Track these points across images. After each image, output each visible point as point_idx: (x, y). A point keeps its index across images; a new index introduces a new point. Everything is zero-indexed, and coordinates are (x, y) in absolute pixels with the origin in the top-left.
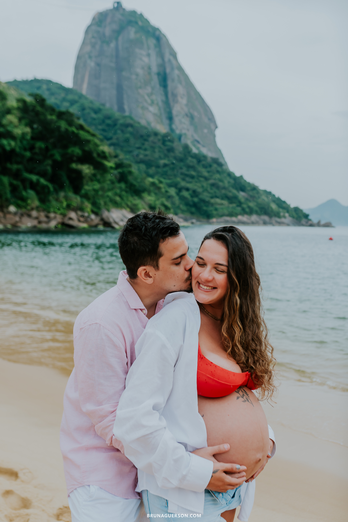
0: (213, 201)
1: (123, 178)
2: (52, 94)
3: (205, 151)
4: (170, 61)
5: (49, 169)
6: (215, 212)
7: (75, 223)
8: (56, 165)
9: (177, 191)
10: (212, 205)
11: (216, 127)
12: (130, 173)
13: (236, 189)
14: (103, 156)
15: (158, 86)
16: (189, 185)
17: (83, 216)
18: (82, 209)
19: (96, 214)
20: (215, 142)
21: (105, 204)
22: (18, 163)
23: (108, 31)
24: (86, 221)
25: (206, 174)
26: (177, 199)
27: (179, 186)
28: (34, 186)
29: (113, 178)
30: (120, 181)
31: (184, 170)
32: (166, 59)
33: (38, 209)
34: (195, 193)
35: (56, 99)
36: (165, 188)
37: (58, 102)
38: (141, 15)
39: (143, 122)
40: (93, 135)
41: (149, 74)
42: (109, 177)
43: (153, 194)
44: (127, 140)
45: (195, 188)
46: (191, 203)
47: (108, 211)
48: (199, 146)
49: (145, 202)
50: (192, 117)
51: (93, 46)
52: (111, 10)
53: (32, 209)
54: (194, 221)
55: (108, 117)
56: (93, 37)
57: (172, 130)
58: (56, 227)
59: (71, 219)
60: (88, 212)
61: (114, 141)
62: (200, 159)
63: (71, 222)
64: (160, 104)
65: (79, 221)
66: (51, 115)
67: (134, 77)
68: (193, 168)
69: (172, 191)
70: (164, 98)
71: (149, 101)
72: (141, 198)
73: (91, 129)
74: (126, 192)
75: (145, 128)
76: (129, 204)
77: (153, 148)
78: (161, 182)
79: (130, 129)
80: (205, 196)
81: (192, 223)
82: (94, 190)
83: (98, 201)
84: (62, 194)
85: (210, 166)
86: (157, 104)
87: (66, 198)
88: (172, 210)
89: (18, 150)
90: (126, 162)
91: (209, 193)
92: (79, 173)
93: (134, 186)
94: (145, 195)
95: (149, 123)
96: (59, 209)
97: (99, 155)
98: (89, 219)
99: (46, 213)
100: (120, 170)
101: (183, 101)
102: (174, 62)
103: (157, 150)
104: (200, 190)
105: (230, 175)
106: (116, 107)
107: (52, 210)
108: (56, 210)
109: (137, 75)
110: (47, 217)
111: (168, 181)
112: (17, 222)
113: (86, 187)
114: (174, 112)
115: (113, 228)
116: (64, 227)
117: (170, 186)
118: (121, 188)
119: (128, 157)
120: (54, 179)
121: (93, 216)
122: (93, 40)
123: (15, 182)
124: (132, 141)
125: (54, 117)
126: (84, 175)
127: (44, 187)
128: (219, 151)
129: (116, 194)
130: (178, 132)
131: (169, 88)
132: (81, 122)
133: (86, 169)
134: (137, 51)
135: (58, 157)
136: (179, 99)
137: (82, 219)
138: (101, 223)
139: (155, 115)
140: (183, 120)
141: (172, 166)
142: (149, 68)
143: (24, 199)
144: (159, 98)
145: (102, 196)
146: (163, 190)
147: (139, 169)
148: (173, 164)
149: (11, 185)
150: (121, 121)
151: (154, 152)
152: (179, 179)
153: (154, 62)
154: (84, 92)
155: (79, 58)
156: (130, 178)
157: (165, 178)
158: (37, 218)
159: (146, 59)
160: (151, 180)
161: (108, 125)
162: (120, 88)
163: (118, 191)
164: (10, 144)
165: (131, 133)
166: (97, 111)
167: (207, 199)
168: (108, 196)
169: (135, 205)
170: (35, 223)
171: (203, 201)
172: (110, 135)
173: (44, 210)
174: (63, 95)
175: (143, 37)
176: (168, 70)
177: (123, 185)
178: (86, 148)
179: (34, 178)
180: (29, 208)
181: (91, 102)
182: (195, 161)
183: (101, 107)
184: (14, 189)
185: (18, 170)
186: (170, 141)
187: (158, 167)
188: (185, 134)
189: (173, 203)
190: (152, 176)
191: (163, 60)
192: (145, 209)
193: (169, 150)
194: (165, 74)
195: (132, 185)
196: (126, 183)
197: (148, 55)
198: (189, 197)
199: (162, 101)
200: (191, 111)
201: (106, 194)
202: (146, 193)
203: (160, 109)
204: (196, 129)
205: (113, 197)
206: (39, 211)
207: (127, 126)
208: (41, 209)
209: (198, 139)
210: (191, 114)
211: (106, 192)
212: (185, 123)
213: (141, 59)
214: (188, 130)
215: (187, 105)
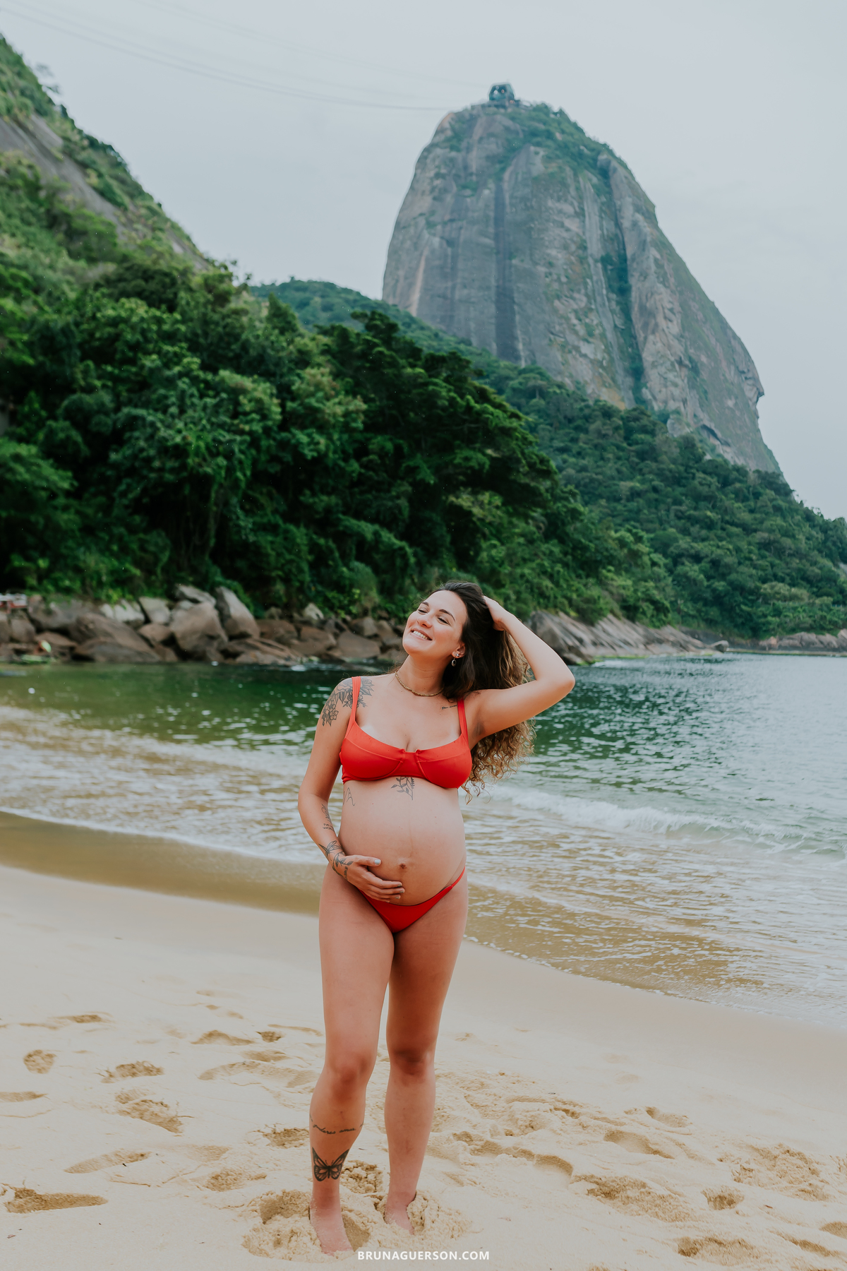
0: (766, 588)
3: (730, 456)
4: (634, 225)
5: (403, 502)
6: (773, 620)
8: (424, 496)
10: (767, 598)
13: (829, 556)
15: (604, 292)
16: (700, 547)
20: (757, 431)
22: (325, 490)
23: (475, 159)
25: (746, 517)
27: (674, 550)
28: (365, 551)
30: (547, 537)
31: (686, 507)
32: (626, 224)
33: (377, 612)
34: (716, 568)
36: (649, 554)
38: (561, 115)
39: (568, 383)
41: (582, 260)
43: (625, 571)
45: (719, 552)
46: (708, 594)
48: (712, 441)
49: (612, 593)
50: (695, 369)
51: (438, 196)
52: (485, 107)
53: (365, 613)
54: (724, 643)
56: (438, 175)
57: (644, 403)
62: (726, 476)
64: (610, 335)
66: (412, 365)
67: (542, 269)
68: (710, 499)
70: (619, 322)
71: (582, 331)
72: (601, 583)
74: (566, 565)
75: (577, 397)
76: (574, 596)
77: (600, 449)
78: (639, 539)
79: (537, 401)
80: (746, 576)
81: (721, 649)
85: (757, 495)
86: (603, 336)
89: (331, 455)
91: (755, 567)
92: (467, 515)
93: (585, 548)
94: (608, 573)
99: (393, 622)
101: (675, 328)
102: (647, 229)
103: (610, 454)
104: (730, 560)
105: (809, 517)
106: (494, 346)
109: (550, 265)
111: (652, 537)
112: (330, 648)
114: (648, 357)
117: (656, 548)
118: (551, 555)
120: (415, 532)
122: (439, 183)
123: (322, 541)
124: (545, 431)
127: (393, 553)
128: (768, 455)
129: (543, 571)
130: (657, 406)
131: (634, 295)
134: (550, 203)
135: (428, 476)
136: (661, 322)
139: (597, 363)
140: (671, 376)
141: (653, 496)
142: (583, 247)
143: (342, 587)
144: (606, 320)
146: (646, 559)
148: (655, 489)
149: (313, 548)
150: (515, 382)
151: (605, 459)
152: (672, 531)
153: (594, 231)
154: (414, 312)
155: (400, 226)
156: (570, 529)
158: (375, 637)
159: (573, 225)
162: (504, 299)
163: (546, 563)
164: (313, 442)
165: (538, 411)
167: (751, 584)
168: (522, 576)
169: (590, 601)
170: (373, 649)
171: (742, 589)
173: (391, 615)
175: (568, 169)
176: (629, 253)
177: (556, 548)
179: (368, 529)
180: (354, 609)
182: (714, 480)
183: (465, 348)
184: (320, 560)
185: (328, 510)
186: (644, 430)
187: (615, 498)
188: (677, 412)
191: (618, 225)
192: (612, 612)
193: (642, 456)
194: (623, 259)
195: (578, 547)
196: (562, 541)
197: (580, 214)
198: (702, 576)
199: (616, 326)
200: (691, 351)
201: (519, 571)
202: (611, 568)
203: (608, 350)
204: (704, 400)
205: (536, 581)
206: (380, 618)
207: (532, 393)
208: (384, 614)
209: (712, 426)
210: (691, 360)
211: (518, 565)
212: (676, 385)
213: (562, 225)
214: (685, 402)
215: (680, 337)
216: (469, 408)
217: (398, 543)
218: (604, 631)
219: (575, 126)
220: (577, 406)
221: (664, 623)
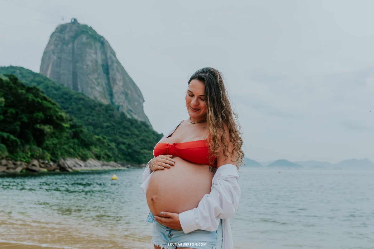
0: (142, 151)
1: (76, 135)
2: (24, 77)
3: (136, 117)
4: (110, 57)
5: (18, 128)
6: (144, 159)
7: (37, 168)
8: (24, 126)
9: (116, 145)
10: (142, 154)
11: (144, 101)
12: (81, 131)
14: (61, 119)
15: (102, 73)
16: (125, 141)
17: (43, 163)
18: (43, 158)
19: (54, 162)
20: (143, 111)
21: (62, 154)
23: (67, 37)
24: (46, 167)
25: (137, 133)
26: (116, 151)
27: (118, 141)
28: (5, 141)
29: (68, 135)
30: (73, 137)
31: (122, 130)
32: (108, 56)
33: (7, 158)
34: (129, 146)
35: (26, 80)
36: (107, 142)
37: (27, 82)
38: (91, 28)
39: (92, 97)
40: (54, 104)
41: (96, 65)
42: (65, 134)
43: (98, 147)
44: (79, 109)
45: (130, 142)
46: (127, 153)
47: (64, 159)
48: (132, 113)
49: (92, 153)
50: (127, 94)
51: (56, 46)
52: (69, 24)
53: (3, 158)
54: (129, 166)
55: (66, 94)
56: (56, 40)
57: (113, 103)
58: (21, 171)
59: (34, 165)
60: (48, 160)
61: (70, 110)
62: (133, 122)
63: (34, 168)
64: (104, 85)
65: (41, 167)
66: (22, 89)
67: (85, 67)
68: (128, 128)
69: (113, 145)
70: (107, 81)
71: (96, 83)
72: (90, 150)
73: (53, 101)
74: (78, 145)
75: (93, 101)
76: (80, 154)
77: (99, 115)
78: (104, 138)
79: (82, 102)
80: (137, 148)
81: (128, 167)
82: (53, 144)
83: (56, 152)
84: (28, 147)
85: (140, 127)
86: (102, 85)
87: (31, 150)
88: (113, 158)
90: (78, 124)
91: (139, 145)
92: (42, 131)
93: (85, 141)
94: (93, 148)
95: (96, 98)
96: (24, 158)
97: (57, 118)
98: (48, 166)
99: (13, 161)
100: (73, 130)
101: (121, 84)
102: (114, 58)
103: (101, 116)
104: (133, 144)
105: (154, 133)
106: (71, 87)
107: (19, 159)
108: (22, 159)
109: (88, 66)
110: (15, 164)
111: (110, 138)
113: (47, 142)
114: (114, 91)
115: (67, 171)
116: (28, 171)
117: (111, 141)
118: (74, 143)
119: (80, 121)
120: (22, 136)
121: (52, 163)
122: (56, 42)
124: (83, 110)
125: (24, 91)
126: (45, 132)
127: (13, 141)
128: (146, 117)
129: (70, 147)
130: (117, 104)
131: (111, 75)
132: (45, 95)
133: (47, 129)
134: (88, 50)
135: (25, 120)
136: (118, 82)
137: (43, 165)
138: (58, 168)
139: (100, 92)
140: (120, 96)
141: (112, 127)
142: (97, 61)
144: (103, 81)
145: (60, 149)
146: (106, 144)
147: (88, 130)
148: (113, 126)
150: (75, 96)
151: (100, 117)
152: (117, 136)
153: (100, 58)
154: (48, 76)
155: (45, 53)
156: (81, 135)
157: (107, 136)
158: (6, 165)
159: (94, 56)
160: (97, 137)
161: (66, 99)
162: (75, 75)
163: (72, 145)
165: (82, 105)
166: (57, 89)
167: (138, 150)
168: (64, 148)
169: (85, 155)
170: (4, 169)
171: (136, 151)
172: (67, 105)
173: (12, 159)
174: (32, 78)
175: (93, 42)
176: (109, 63)
177: (76, 141)
178: (48, 114)
179: (5, 135)
181: (53, 83)
182: (129, 124)
183: (61, 87)
186: (111, 110)
187: (102, 128)
188: (122, 106)
189: (114, 154)
190: (98, 135)
191: (106, 56)
192: (92, 158)
193: (110, 116)
194: (107, 66)
195: (83, 140)
196: (78, 139)
197: (96, 53)
198: (125, 149)
199: (105, 83)
200: (126, 90)
201: (63, 147)
202: (93, 146)
203: (103, 89)
204: (129, 102)
205: (68, 149)
206: (9, 160)
207: (80, 99)
208: (10, 159)
209: (131, 109)
210: (126, 92)
211: (63, 145)
212: (121, 98)
213: (90, 56)
214: (124, 103)
215: (123, 86)
216: (38, 102)
217: (14, 138)
218: (89, 163)
219: (94, 31)
220: (93, 103)
221: (110, 161)
